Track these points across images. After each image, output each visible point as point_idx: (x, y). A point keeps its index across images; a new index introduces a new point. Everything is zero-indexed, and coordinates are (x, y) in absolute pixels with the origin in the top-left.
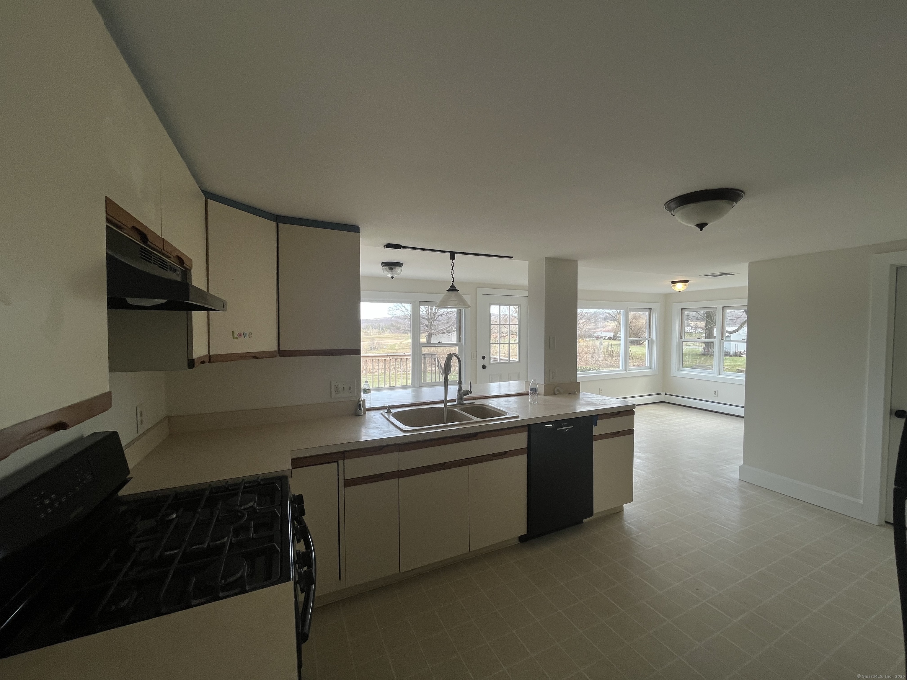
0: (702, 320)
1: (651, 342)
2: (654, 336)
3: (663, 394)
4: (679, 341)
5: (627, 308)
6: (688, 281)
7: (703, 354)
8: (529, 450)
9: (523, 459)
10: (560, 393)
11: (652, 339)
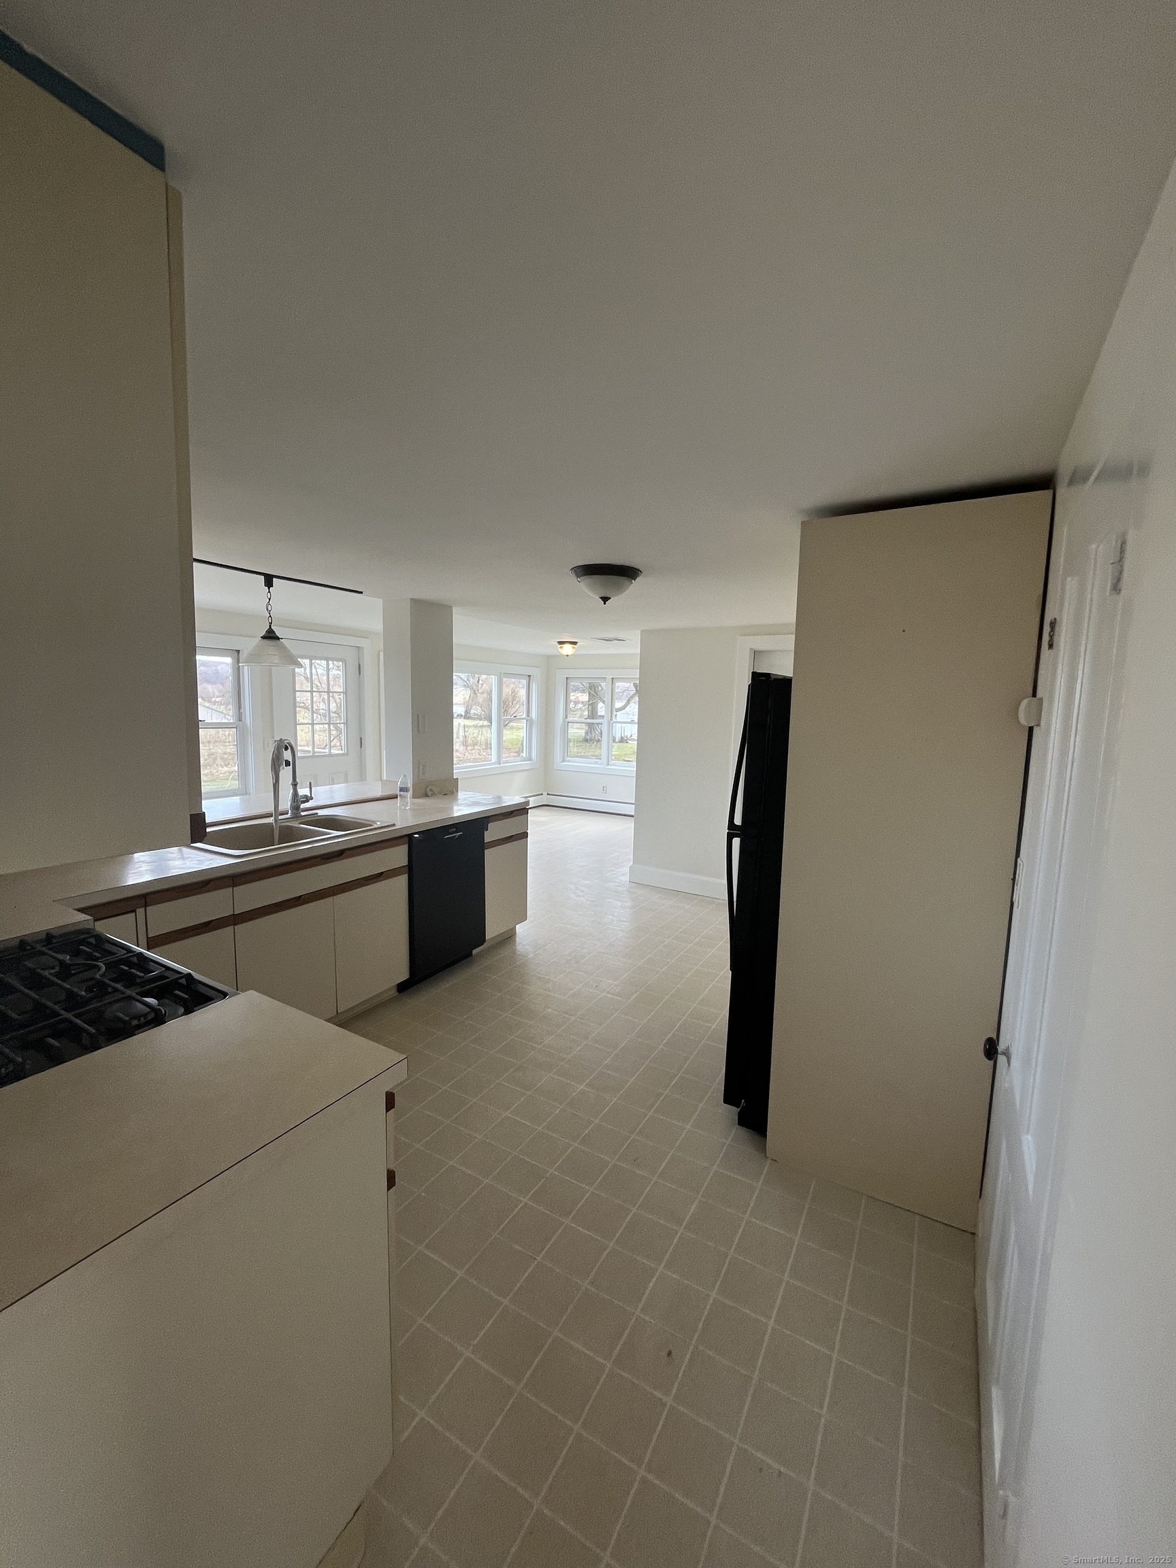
0: (583, 691)
1: (530, 722)
2: (534, 714)
3: (545, 793)
4: (564, 721)
5: (500, 673)
6: (577, 643)
7: (586, 740)
8: (410, 869)
9: (402, 881)
10: (434, 794)
11: (532, 719)
